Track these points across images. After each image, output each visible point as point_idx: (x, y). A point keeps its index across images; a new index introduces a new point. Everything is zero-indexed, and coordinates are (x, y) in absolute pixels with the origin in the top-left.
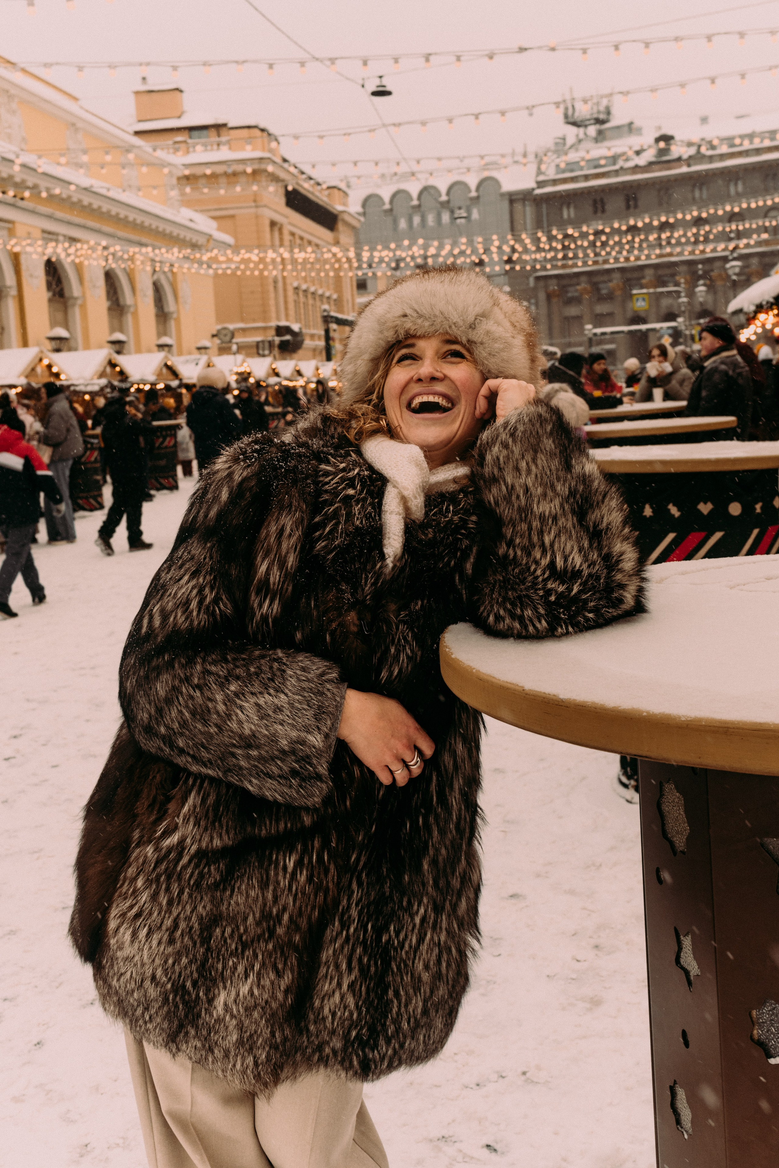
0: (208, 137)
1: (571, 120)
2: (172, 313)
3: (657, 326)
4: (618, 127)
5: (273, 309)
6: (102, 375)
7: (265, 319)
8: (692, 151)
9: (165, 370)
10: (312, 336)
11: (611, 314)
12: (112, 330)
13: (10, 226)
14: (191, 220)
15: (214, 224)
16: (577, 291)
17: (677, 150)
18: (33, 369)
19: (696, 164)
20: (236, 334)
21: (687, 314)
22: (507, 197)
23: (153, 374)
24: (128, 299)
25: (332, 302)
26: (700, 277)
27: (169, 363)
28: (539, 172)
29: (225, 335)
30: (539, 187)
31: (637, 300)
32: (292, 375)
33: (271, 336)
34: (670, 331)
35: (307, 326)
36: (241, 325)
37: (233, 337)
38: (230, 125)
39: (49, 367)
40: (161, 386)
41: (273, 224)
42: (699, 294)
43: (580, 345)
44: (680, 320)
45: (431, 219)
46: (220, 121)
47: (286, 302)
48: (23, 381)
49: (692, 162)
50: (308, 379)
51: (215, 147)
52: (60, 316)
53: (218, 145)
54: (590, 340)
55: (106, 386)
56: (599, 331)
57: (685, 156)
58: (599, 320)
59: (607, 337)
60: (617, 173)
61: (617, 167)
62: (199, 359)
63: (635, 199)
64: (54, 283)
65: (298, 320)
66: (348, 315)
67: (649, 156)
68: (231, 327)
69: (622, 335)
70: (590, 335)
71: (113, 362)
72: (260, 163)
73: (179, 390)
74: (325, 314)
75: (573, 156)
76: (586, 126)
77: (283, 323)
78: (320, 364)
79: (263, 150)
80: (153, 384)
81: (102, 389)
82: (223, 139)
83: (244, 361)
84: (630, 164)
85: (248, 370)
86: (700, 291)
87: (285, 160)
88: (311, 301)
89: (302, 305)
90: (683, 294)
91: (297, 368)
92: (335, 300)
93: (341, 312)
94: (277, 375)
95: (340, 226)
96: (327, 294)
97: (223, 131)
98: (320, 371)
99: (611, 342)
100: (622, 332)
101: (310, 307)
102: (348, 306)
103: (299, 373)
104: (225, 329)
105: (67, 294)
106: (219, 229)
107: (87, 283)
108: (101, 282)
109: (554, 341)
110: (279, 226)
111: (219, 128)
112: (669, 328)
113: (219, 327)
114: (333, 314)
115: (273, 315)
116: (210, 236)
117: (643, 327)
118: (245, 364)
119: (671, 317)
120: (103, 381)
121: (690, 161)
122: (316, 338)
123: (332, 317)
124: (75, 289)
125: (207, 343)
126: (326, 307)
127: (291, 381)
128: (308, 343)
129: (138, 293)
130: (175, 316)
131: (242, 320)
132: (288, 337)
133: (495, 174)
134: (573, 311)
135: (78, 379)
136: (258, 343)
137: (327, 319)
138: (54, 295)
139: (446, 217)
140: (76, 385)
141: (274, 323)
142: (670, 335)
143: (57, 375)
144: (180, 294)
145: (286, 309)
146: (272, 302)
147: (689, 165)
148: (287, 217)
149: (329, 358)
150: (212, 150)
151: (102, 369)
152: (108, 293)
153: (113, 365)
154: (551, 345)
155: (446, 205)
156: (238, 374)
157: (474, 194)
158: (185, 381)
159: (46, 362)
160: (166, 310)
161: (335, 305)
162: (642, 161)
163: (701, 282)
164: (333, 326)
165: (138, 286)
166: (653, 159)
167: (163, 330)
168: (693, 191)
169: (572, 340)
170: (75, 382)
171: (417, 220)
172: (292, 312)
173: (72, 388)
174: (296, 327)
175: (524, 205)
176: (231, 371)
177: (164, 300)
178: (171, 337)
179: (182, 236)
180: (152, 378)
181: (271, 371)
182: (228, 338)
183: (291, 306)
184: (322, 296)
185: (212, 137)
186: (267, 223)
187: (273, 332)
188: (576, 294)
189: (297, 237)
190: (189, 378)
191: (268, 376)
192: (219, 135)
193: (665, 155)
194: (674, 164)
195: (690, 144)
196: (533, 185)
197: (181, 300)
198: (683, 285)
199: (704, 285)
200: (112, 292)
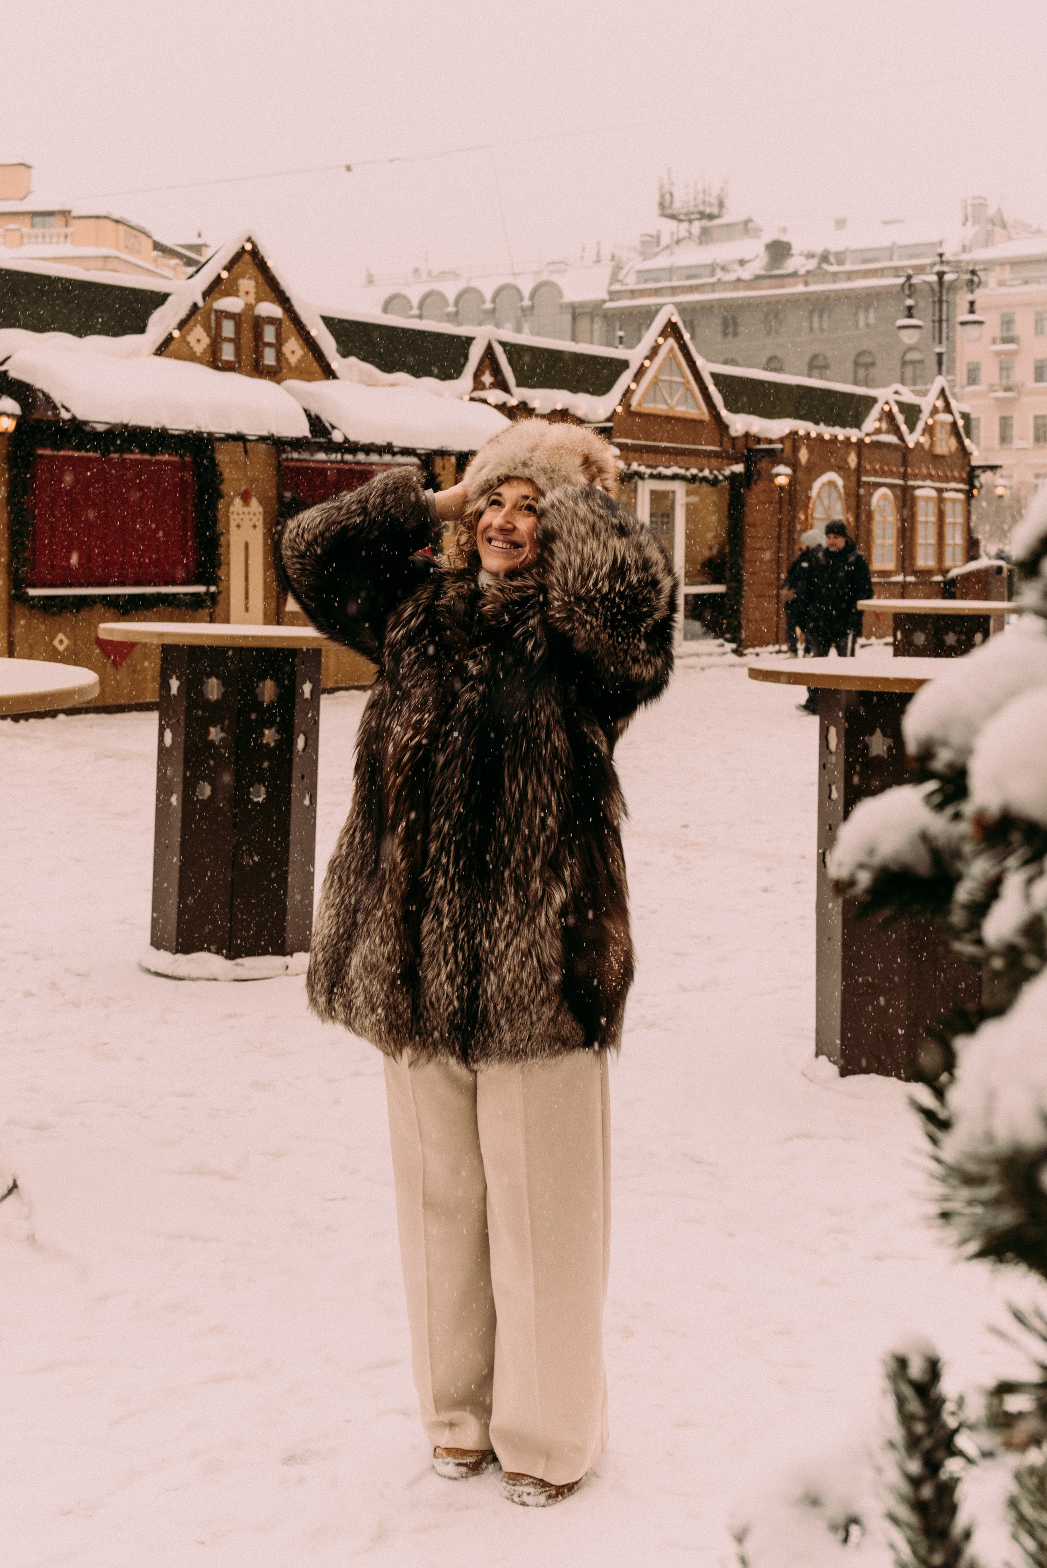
0: (53, 226)
1: (669, 212)
4: (729, 225)
8: (812, 264)
17: (796, 263)
19: (815, 283)
22: (570, 310)
28: (614, 279)
30: (611, 300)
46: (65, 207)
49: (810, 279)
51: (62, 239)
53: (66, 237)
57: (802, 271)
60: (713, 287)
61: (713, 280)
63: (735, 324)
67: (757, 267)
75: (662, 261)
76: (690, 221)
82: (70, 230)
84: (731, 277)
97: (69, 219)
111: (62, 215)
121: (808, 277)
133: (557, 279)
147: (806, 284)
150: (58, 243)
157: (526, 303)
162: (746, 274)
166: (762, 272)
168: (810, 318)
175: (592, 322)
185: (56, 226)
192: (67, 225)
193: (778, 268)
194: (787, 281)
195: (810, 256)
196: (605, 296)
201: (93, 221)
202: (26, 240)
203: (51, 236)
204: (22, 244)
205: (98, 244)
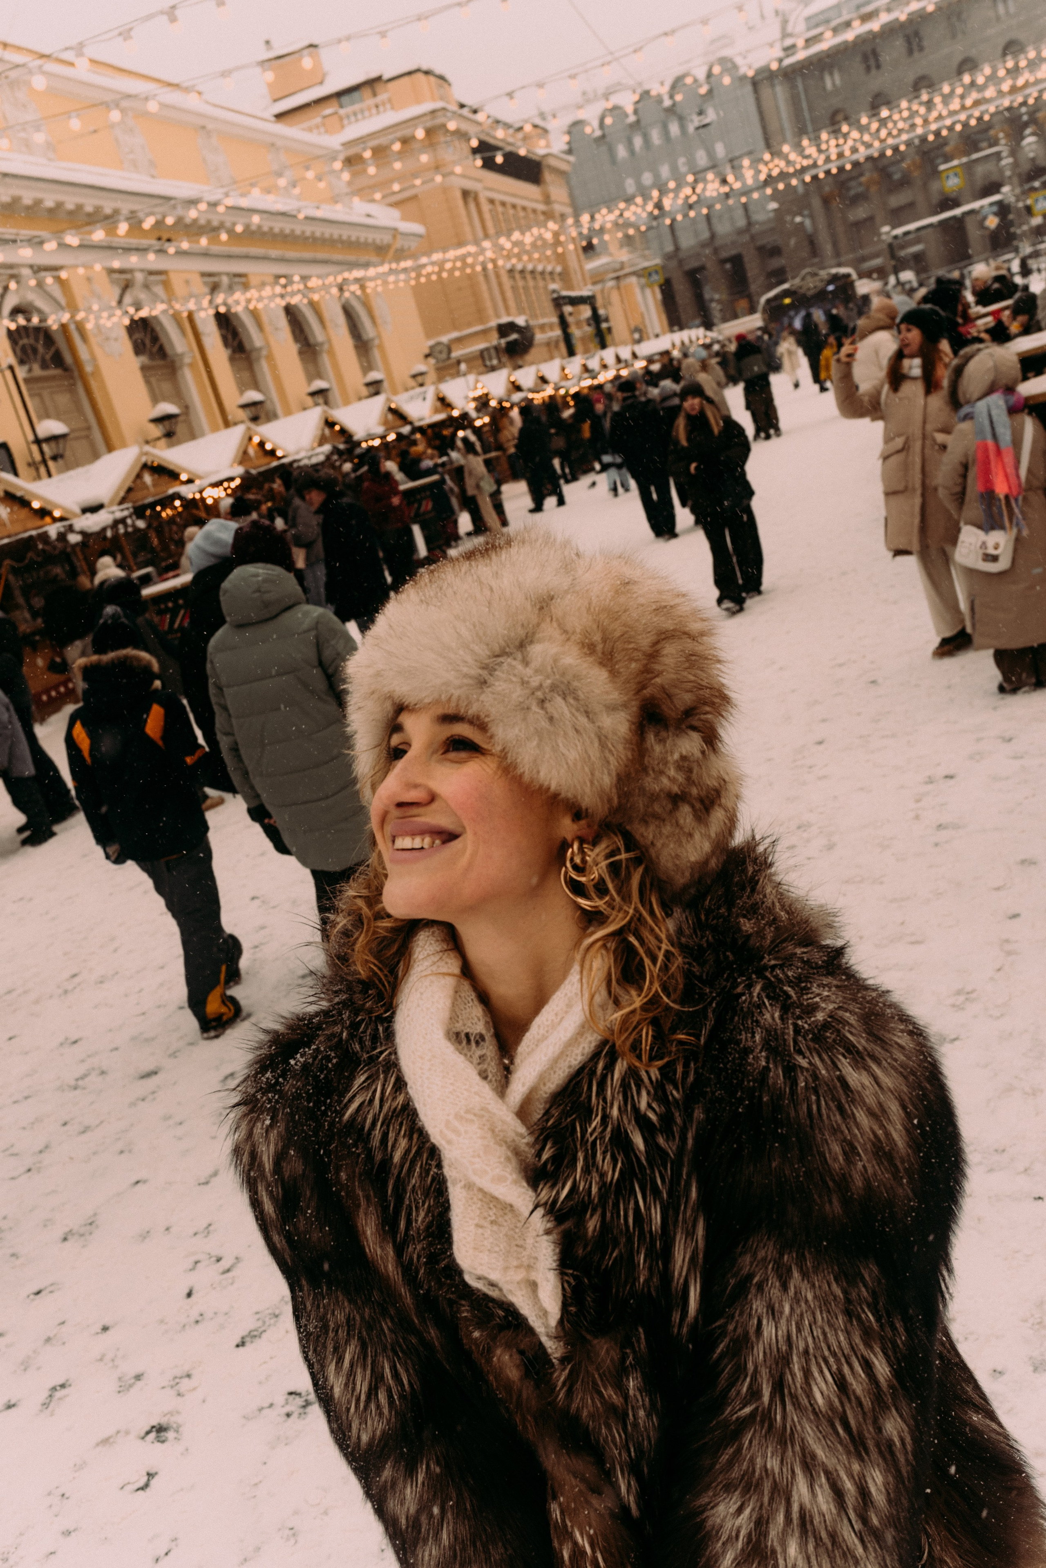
0: (362, 100)
2: (372, 340)
3: (976, 205)
5: (488, 304)
6: (322, 441)
7: (482, 320)
9: (390, 416)
10: (542, 327)
11: (911, 205)
12: (310, 379)
13: (163, 277)
14: (369, 216)
15: (395, 213)
16: (860, 184)
18: (245, 452)
20: (453, 347)
21: (1015, 180)
22: (749, 80)
23: (379, 424)
24: (318, 334)
25: (557, 278)
26: (1026, 125)
27: (393, 406)
28: (785, 34)
29: (441, 352)
30: (788, 56)
31: (948, 177)
32: (536, 384)
33: (494, 340)
34: (995, 209)
35: (534, 316)
36: (455, 334)
37: (450, 351)
38: (386, 76)
39: (262, 444)
40: (392, 437)
41: (465, 194)
42: (1027, 149)
43: (876, 255)
44: (1006, 189)
45: (656, 136)
46: (373, 75)
47: (503, 293)
48: (239, 470)
50: (555, 384)
51: (374, 111)
52: (246, 375)
53: (377, 106)
54: (890, 246)
55: (332, 453)
56: (899, 231)
58: (897, 216)
59: (911, 236)
62: (425, 392)
63: (919, 39)
64: (230, 337)
65: (521, 311)
66: (581, 290)
68: (445, 339)
69: (930, 230)
70: (890, 240)
71: (330, 420)
72: (433, 118)
73: (413, 437)
74: (555, 295)
77: (505, 320)
78: (565, 362)
79: (433, 99)
80: (383, 437)
81: (328, 457)
82: (382, 97)
83: (477, 381)
85: (485, 391)
86: (1029, 144)
87: (462, 106)
88: (531, 283)
89: (521, 291)
90: (1004, 154)
91: (540, 374)
92: (560, 274)
93: (570, 287)
94: (518, 388)
95: (548, 176)
96: (549, 268)
97: (379, 87)
98: (567, 371)
99: (918, 241)
100: (931, 226)
101: (532, 291)
102: (577, 278)
103: (544, 380)
104: (439, 344)
105: (247, 346)
106: (404, 218)
107: (268, 328)
108: (283, 322)
109: (843, 259)
110: (472, 195)
111: (373, 83)
112: (991, 204)
113: (431, 342)
114: (565, 293)
115: (491, 312)
116: (396, 230)
117: (957, 212)
118: (479, 385)
119: (992, 188)
120: (327, 448)
122: (547, 329)
123: (564, 298)
124: (256, 339)
125: (422, 368)
126: (553, 286)
127: (538, 392)
128: (539, 337)
129: (328, 324)
130: (376, 342)
131: (456, 328)
132: (514, 336)
133: (727, 52)
134: (860, 213)
135: (297, 453)
136: (482, 352)
137: (559, 302)
138: (234, 352)
139: (674, 129)
140: (299, 461)
141: (493, 323)
142: (996, 214)
143: (272, 453)
144: (377, 313)
145: (505, 300)
146: (486, 295)
148: (479, 180)
149: (571, 353)
150: (371, 116)
151: (319, 433)
152: (293, 332)
153: (330, 424)
154: (839, 265)
155: (671, 110)
156: (475, 399)
157: (704, 88)
158: (417, 424)
159: (256, 440)
160: (365, 337)
161: (562, 280)
163: (1028, 131)
164: (568, 309)
165: (326, 315)
167: (367, 366)
168: (995, 7)
169: (866, 252)
170: (297, 457)
171: (638, 141)
172: (512, 303)
173: (295, 465)
174: (521, 321)
175: (773, 87)
176: (466, 397)
177: (359, 326)
178: (378, 370)
179: (362, 240)
180: (380, 430)
181: (510, 386)
182: (444, 356)
183: (509, 294)
184: (542, 273)
185: (367, 100)
186: (458, 195)
187: (495, 335)
188: (860, 189)
189: (497, 203)
190: (421, 419)
191: (509, 393)
192: (375, 95)
196: (781, 54)
197: (379, 321)
198: (1003, 142)
199: (1033, 134)
200: (297, 332)
201: (406, 79)
202: (346, 122)
203: (362, 111)
204: (343, 127)
205: (418, 101)
